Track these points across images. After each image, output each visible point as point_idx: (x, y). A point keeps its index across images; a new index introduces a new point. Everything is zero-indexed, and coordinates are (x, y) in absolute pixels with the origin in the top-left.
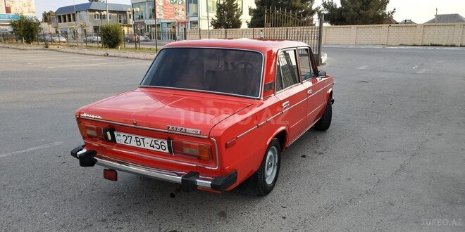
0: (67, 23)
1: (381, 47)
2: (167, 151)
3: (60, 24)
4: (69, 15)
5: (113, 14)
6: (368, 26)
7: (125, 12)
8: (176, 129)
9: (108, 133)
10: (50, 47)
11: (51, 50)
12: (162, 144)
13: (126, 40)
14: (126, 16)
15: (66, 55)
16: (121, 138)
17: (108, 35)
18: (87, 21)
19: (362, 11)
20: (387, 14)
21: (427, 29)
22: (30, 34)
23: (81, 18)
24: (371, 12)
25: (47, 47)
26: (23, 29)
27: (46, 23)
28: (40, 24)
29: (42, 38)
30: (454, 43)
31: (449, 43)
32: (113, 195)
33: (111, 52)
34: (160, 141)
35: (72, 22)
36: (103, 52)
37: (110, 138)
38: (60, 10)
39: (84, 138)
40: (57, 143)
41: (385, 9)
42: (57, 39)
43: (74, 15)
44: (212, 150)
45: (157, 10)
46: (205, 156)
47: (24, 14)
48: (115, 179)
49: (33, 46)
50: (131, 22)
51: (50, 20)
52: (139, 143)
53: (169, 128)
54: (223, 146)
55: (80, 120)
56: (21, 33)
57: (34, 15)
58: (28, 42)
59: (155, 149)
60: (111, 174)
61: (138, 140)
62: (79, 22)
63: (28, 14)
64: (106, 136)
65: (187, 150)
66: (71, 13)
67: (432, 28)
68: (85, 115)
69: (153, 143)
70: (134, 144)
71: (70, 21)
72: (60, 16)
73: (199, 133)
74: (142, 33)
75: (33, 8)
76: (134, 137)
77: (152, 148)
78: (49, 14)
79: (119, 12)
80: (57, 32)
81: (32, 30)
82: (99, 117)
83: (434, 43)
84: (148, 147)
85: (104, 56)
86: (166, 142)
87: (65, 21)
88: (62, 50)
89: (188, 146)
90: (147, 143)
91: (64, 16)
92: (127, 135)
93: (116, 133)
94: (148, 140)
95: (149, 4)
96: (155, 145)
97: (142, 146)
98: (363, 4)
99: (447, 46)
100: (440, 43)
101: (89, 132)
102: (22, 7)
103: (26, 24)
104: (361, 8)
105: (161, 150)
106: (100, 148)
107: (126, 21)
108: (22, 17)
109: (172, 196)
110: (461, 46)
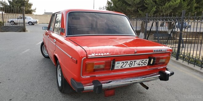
2: (147, 65)
6: (26, 14)
8: (158, 51)
20: (33, 10)
24: (26, 9)
34: (145, 60)
53: (154, 51)
61: (131, 63)
68: (93, 55)
73: (167, 50)
82: (108, 54)
84: (136, 66)
86: (148, 60)
92: (124, 62)
93: (117, 63)
94: (138, 61)
105: (143, 65)
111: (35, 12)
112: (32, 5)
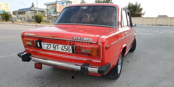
0: (22, 15)
1: (140, 25)
2: (71, 52)
3: (19, 15)
4: (23, 12)
5: (39, 12)
6: (136, 18)
7: (44, 11)
8: (78, 38)
9: (38, 43)
10: (15, 23)
11: (15, 24)
12: (69, 48)
13: (44, 21)
14: (44, 13)
15: (20, 25)
16: (45, 46)
17: (37, 18)
18: (29, 15)
19: (133, 12)
20: (142, 13)
21: (157, 19)
22: (7, 18)
23: (27, 13)
24: (136, 13)
25: (13, 23)
26: (4, 16)
27: (14, 15)
28: (11, 15)
29: (12, 20)
30: (167, 24)
31: (166, 24)
32: (39, 78)
33: (38, 24)
34: (67, 46)
35: (24, 15)
36: (35, 24)
37: (39, 46)
38: (19, 10)
39: (25, 47)
40: (12, 55)
41: (141, 12)
42: (17, 20)
43: (24, 12)
44: (98, 50)
45: (57, 8)
46: (94, 54)
47: (5, 11)
48: (41, 68)
49: (8, 22)
50: (46, 15)
51: (15, 14)
52: (55, 48)
53: (73, 38)
54: (105, 48)
55: (23, 37)
56: (4, 17)
57: (9, 11)
58: (6, 21)
59: (64, 51)
60: (39, 66)
61: (54, 46)
62: (26, 15)
63: (7, 11)
64: (37, 44)
65: (83, 51)
66: (23, 11)
67: (159, 19)
68: (26, 34)
69: (63, 48)
70: (52, 49)
71: (23, 14)
72: (19, 12)
73: (91, 40)
74: (50, 19)
75: (9, 8)
76: (52, 45)
77: (62, 51)
78: (15, 12)
79: (42, 11)
80: (18, 18)
81: (8, 17)
82: (33, 34)
83: (160, 24)
84: (60, 50)
85: (36, 26)
86: (71, 47)
87: (21, 14)
88: (19, 24)
89: (85, 48)
90: (60, 48)
91: (21, 12)
92: (48, 44)
93: (42, 43)
94: (60, 46)
95: (53, 9)
96: (64, 49)
97: (57, 50)
98: (133, 10)
99: (165, 25)
100: (162, 24)
101: (28, 43)
102: (5, 8)
103: (6, 14)
104: (133, 11)
105: (67, 52)
106: (33, 52)
107: (44, 15)
108: (4, 12)
109: (73, 77)
110: (170, 25)
111: (144, 15)
112: (142, 9)
